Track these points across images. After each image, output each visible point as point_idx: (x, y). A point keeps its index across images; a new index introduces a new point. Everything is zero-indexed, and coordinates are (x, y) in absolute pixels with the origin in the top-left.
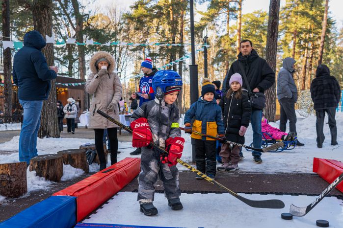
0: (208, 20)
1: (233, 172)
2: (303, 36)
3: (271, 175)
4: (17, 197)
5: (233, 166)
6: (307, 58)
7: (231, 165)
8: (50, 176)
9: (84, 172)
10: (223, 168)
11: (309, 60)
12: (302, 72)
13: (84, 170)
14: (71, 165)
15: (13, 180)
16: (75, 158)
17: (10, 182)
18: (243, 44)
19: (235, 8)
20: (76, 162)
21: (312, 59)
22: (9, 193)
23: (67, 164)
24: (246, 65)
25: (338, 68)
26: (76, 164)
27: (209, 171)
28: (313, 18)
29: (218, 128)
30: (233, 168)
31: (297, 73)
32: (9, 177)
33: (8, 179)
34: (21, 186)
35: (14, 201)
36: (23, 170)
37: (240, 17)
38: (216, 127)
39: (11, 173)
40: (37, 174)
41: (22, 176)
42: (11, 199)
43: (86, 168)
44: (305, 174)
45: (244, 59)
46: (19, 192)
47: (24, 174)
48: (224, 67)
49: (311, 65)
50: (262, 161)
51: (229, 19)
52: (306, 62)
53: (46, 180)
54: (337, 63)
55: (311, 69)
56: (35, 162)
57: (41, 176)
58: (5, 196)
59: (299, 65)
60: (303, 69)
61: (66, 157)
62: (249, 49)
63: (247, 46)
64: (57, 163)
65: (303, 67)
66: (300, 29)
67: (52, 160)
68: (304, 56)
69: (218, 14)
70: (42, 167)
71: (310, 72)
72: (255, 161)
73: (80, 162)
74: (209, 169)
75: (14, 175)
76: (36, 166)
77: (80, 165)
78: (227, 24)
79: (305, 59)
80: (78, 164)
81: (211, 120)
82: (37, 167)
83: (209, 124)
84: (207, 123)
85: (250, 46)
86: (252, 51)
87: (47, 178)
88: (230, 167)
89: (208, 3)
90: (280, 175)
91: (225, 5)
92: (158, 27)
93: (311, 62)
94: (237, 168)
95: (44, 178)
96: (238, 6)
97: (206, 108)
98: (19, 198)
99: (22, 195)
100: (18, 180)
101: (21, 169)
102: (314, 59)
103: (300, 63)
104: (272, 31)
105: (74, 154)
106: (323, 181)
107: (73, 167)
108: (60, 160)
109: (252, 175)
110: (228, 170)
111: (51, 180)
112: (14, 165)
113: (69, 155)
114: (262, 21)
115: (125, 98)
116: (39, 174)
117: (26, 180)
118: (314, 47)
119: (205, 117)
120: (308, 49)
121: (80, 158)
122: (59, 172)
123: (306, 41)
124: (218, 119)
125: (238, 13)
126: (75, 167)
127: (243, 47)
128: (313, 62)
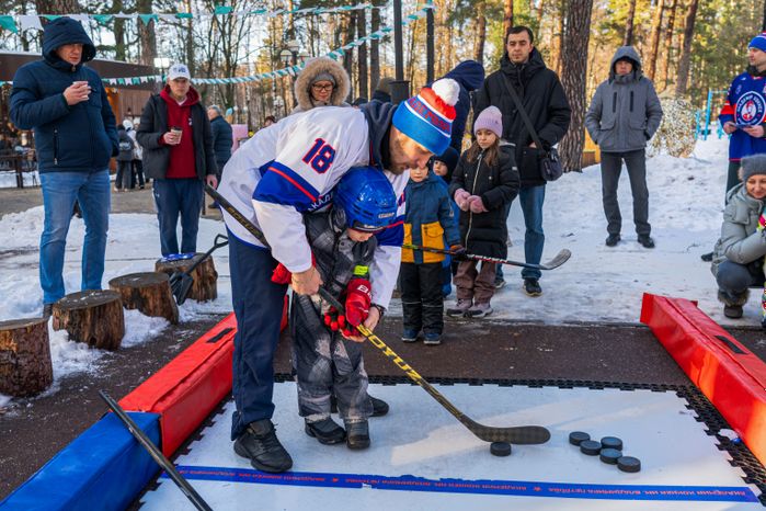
1: (479, 319)
3: (555, 327)
4: (34, 395)
5: (480, 307)
6: (664, 7)
7: (477, 304)
8: (98, 339)
9: (168, 323)
10: (459, 312)
11: (667, 14)
12: (650, 40)
13: (168, 319)
14: (141, 311)
15: (22, 362)
16: (148, 295)
17: (17, 366)
18: (513, 37)
20: (151, 303)
21: (674, 12)
22: (17, 388)
23: (131, 308)
24: (518, 84)
25: (731, 35)
26: (151, 308)
27: (428, 327)
29: (445, 235)
30: (481, 312)
31: (640, 44)
32: (13, 356)
33: (14, 361)
34: (40, 373)
35: (29, 405)
36: (41, 339)
38: (441, 232)
39: (18, 349)
40: (71, 337)
41: (41, 353)
42: (21, 400)
43: (172, 314)
44: (624, 325)
45: (514, 72)
46: (37, 384)
47: (44, 348)
48: (475, 28)
49: (670, 26)
50: (540, 291)
52: (661, 17)
53: (90, 348)
54: (728, 23)
55: (670, 35)
56: (64, 312)
57: (78, 341)
58: (10, 394)
59: (646, 26)
60: (653, 34)
61: (129, 294)
62: (526, 50)
63: (522, 43)
64: (110, 312)
65: (654, 30)
67: (100, 307)
70: (80, 323)
71: (667, 43)
72: (527, 289)
73: (158, 303)
74: (430, 323)
75: (23, 352)
76: (66, 320)
77: (159, 310)
79: (659, 10)
80: (155, 307)
81: (430, 220)
82: (69, 323)
83: (426, 228)
84: (423, 226)
85: (528, 41)
86: (531, 54)
87: (92, 343)
88: (473, 308)
90: (573, 328)
93: (672, 18)
94: (489, 311)
95: (85, 345)
97: (417, 195)
98: (38, 397)
99: (43, 390)
100: (33, 361)
101: (37, 338)
102: (678, 10)
103: (648, 22)
105: (146, 288)
106: (658, 346)
107: (145, 314)
108: (117, 305)
109: (517, 329)
110: (469, 315)
111: (100, 348)
112: (23, 331)
113: (136, 292)
115: (248, 102)
116: (75, 337)
117: (49, 357)
119: (416, 215)
121: (159, 296)
122: (116, 331)
124: (444, 214)
126: (149, 315)
127: (514, 44)
128: (676, 16)
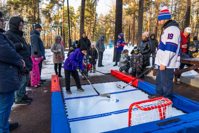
0: (50, 8)
2: (87, 18)
11: (89, 28)
19: (61, 4)
28: (91, 12)
37: (64, 9)
51: (58, 8)
66: (86, 16)
68: (87, 26)
69: (54, 6)
78: (57, 11)
89: (50, 1)
91: (57, 2)
92: (27, 9)
96: (62, 4)
104: (82, 20)
114: (71, 10)
118: (91, 23)
120: (89, 24)
123: (88, 21)
125: (62, 7)
